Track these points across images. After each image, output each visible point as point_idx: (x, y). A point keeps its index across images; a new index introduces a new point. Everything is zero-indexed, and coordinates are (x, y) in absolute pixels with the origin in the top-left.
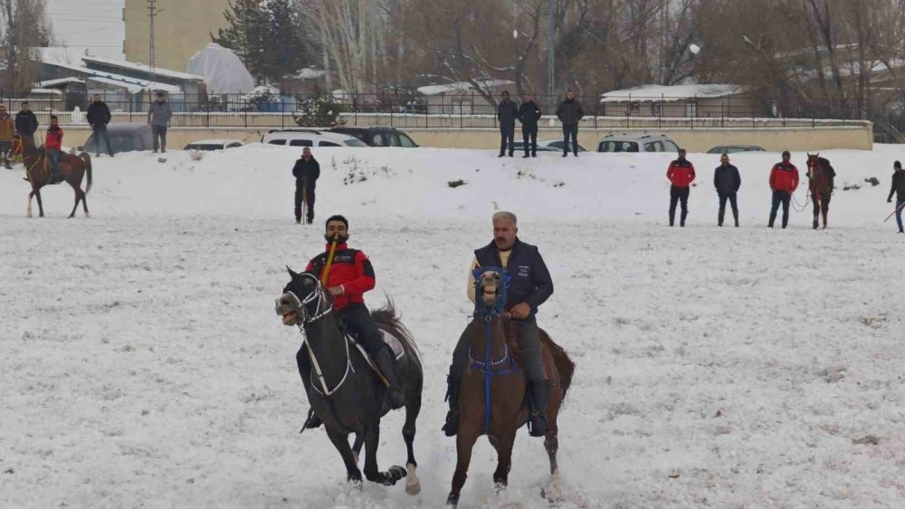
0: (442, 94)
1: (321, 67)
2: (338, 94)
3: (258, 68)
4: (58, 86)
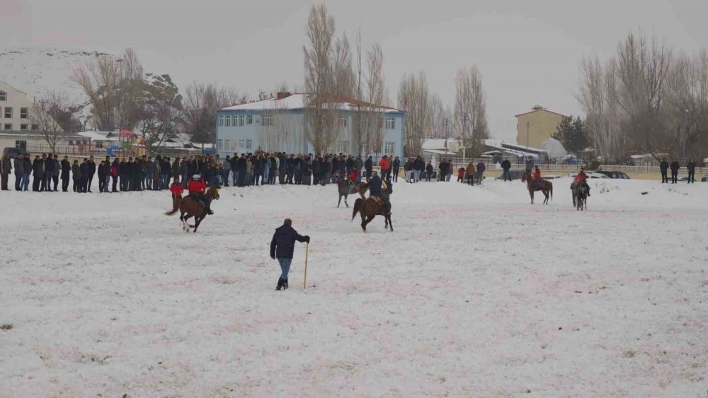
0: (640, 158)
1: (593, 147)
2: (599, 158)
3: (569, 147)
4: (491, 154)
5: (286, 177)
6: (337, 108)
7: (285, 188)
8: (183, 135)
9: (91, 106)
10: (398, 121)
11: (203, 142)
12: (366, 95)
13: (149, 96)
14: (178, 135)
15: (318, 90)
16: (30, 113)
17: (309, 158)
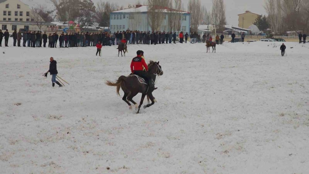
0: (291, 33)
1: (271, 28)
2: (273, 33)
3: (260, 28)
4: (227, 31)
5: (139, 41)
6: (162, 11)
7: (139, 46)
8: (96, 23)
9: (57, 11)
10: (188, 17)
11: (104, 26)
12: (174, 6)
13: (81, 6)
14: (93, 23)
15: (153, 4)
16: (31, 14)
17: (149, 33)
